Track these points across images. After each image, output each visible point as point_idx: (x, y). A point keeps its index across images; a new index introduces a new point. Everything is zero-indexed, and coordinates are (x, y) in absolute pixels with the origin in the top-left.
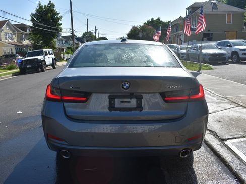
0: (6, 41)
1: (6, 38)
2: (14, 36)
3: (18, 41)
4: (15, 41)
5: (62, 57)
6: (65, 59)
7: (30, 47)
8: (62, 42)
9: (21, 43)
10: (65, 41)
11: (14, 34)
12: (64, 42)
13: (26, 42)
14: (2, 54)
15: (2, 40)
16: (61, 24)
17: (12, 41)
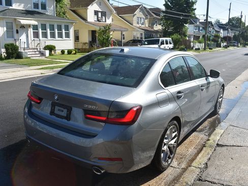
0: (138, 25)
1: (138, 23)
2: (146, 21)
3: (149, 26)
4: (147, 26)
5: (192, 46)
6: (194, 49)
7: (161, 33)
8: (199, 28)
9: (153, 28)
10: (203, 28)
11: (146, 18)
12: (201, 28)
13: (158, 27)
14: (132, 38)
15: (134, 25)
16: (195, 9)
17: (143, 26)
